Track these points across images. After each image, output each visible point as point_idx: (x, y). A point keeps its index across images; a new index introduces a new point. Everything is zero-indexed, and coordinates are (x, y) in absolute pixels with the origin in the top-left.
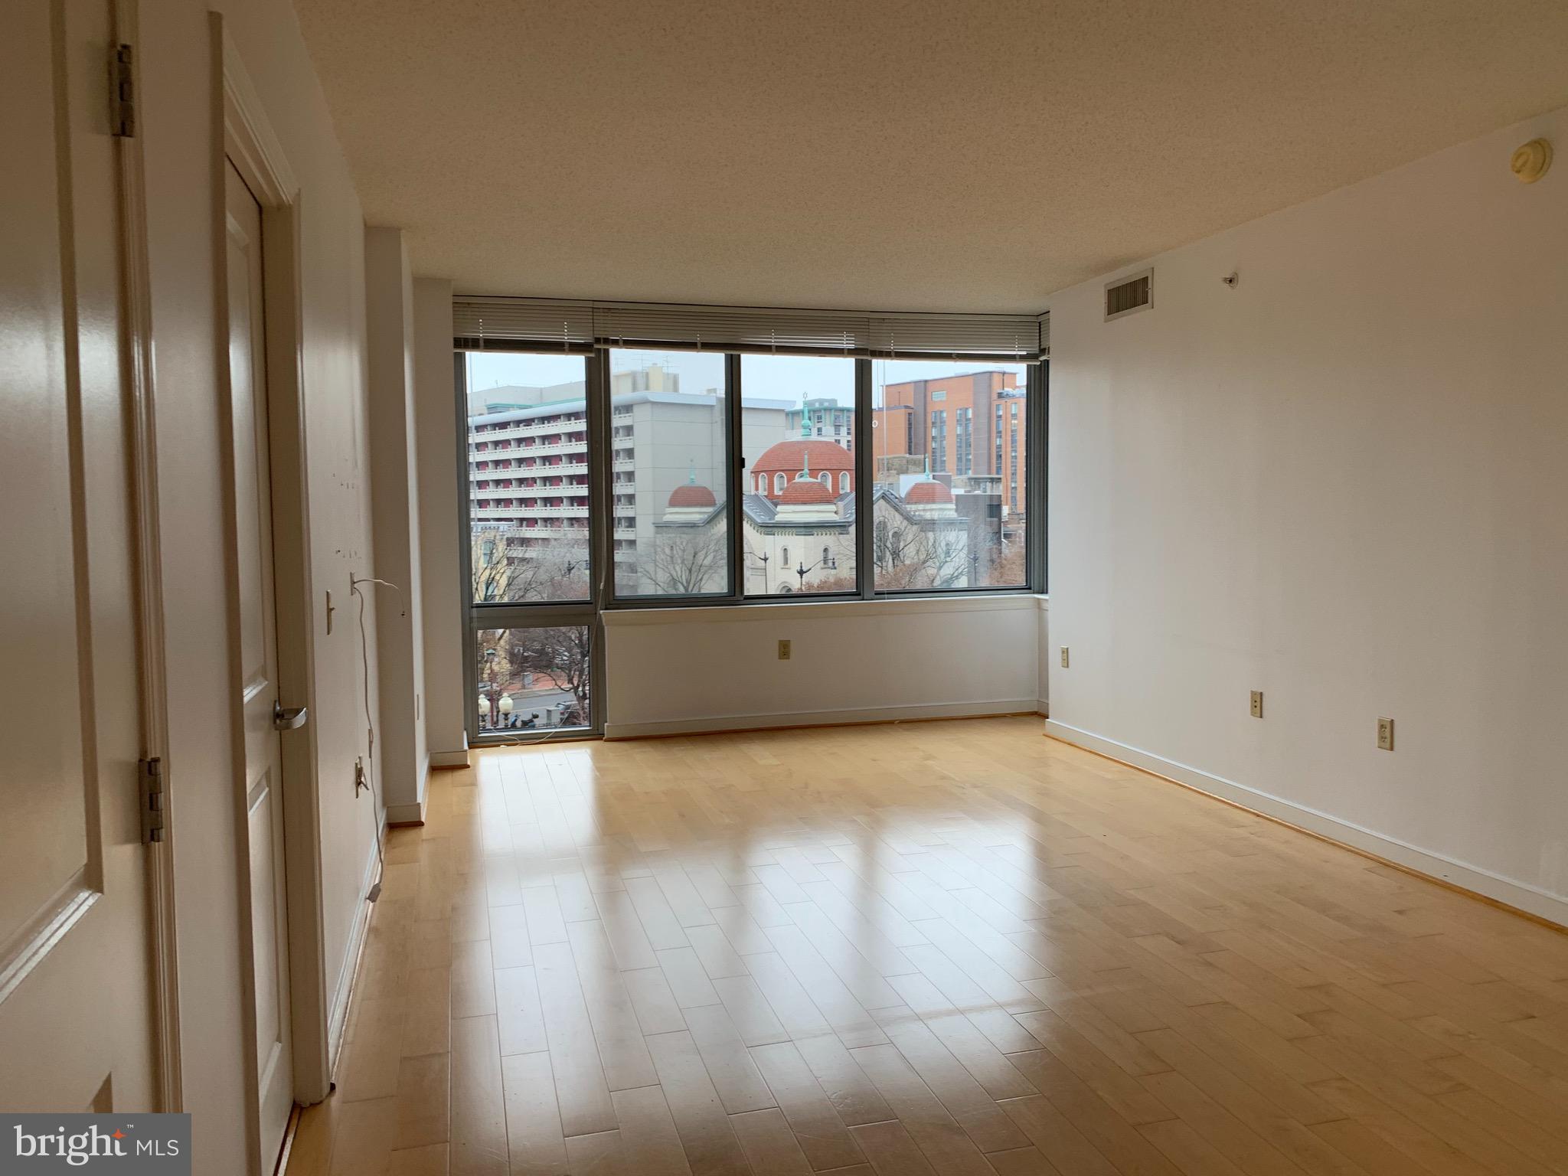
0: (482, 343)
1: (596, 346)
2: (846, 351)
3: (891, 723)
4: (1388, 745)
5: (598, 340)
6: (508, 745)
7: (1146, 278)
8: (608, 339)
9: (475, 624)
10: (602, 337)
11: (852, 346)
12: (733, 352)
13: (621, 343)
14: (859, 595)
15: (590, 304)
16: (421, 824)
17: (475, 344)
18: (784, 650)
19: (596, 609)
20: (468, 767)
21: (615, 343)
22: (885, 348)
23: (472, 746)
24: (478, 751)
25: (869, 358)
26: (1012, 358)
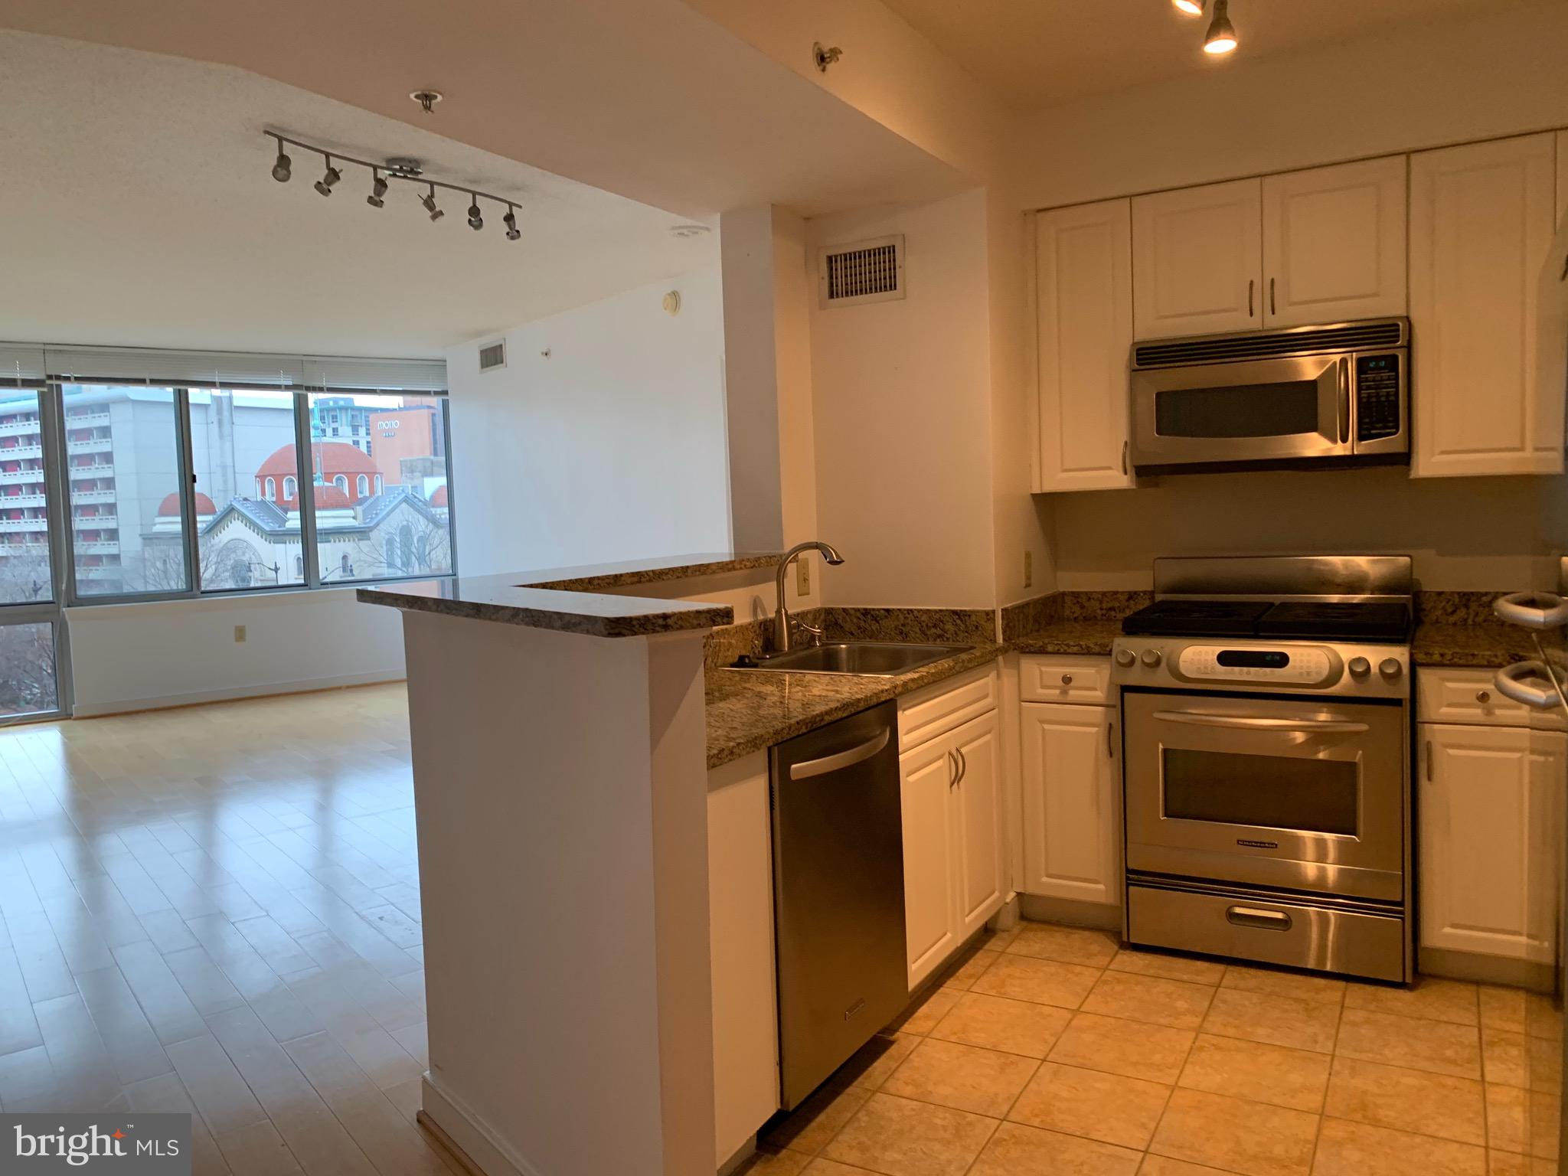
1: (48, 382)
2: (283, 387)
5: (50, 377)
7: (501, 346)
8: (60, 376)
10: (54, 374)
11: (291, 383)
12: (181, 385)
13: (72, 379)
14: (307, 585)
15: (41, 347)
18: (240, 634)
19: (59, 608)
21: (67, 379)
22: (317, 384)
25: (304, 392)
26: (427, 393)
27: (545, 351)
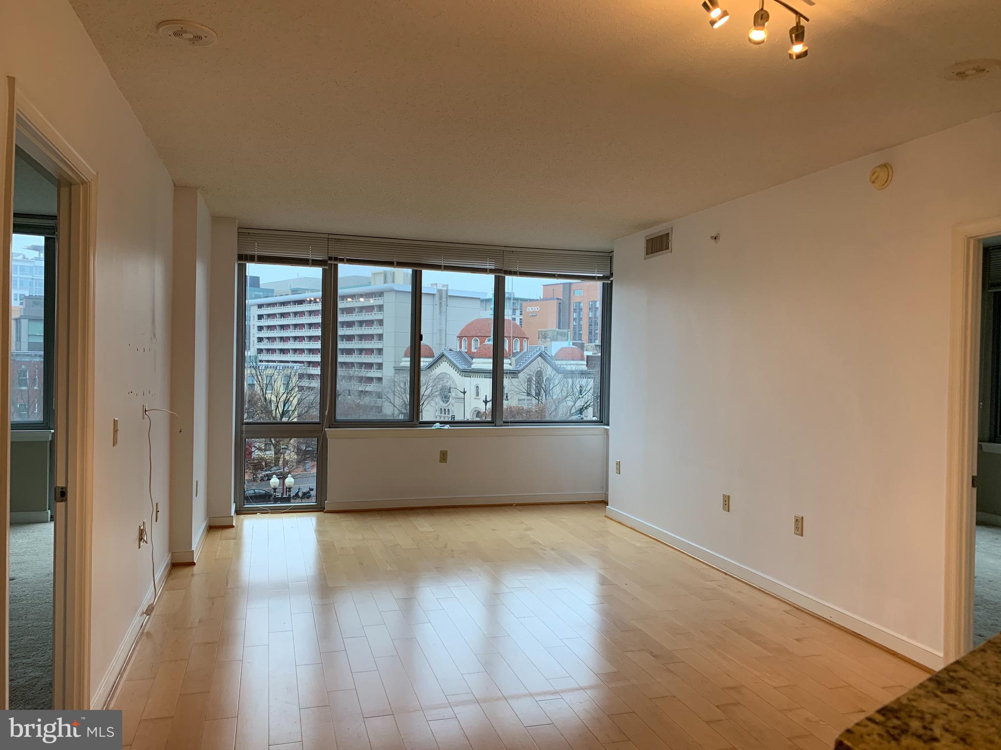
0: (256, 258)
1: (329, 262)
2: (488, 270)
3: (511, 505)
4: (800, 532)
5: (330, 258)
6: (262, 513)
7: (668, 234)
8: (337, 258)
9: (244, 435)
10: (333, 256)
11: (493, 267)
12: (417, 268)
13: (345, 261)
14: (493, 423)
15: (327, 236)
16: (194, 564)
17: (252, 259)
18: (444, 457)
19: (323, 428)
20: (233, 527)
21: (342, 260)
22: (513, 269)
23: (238, 512)
24: (242, 516)
25: (503, 275)
26: (593, 278)
27: (714, 235)
